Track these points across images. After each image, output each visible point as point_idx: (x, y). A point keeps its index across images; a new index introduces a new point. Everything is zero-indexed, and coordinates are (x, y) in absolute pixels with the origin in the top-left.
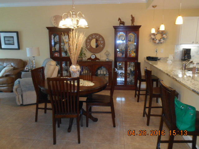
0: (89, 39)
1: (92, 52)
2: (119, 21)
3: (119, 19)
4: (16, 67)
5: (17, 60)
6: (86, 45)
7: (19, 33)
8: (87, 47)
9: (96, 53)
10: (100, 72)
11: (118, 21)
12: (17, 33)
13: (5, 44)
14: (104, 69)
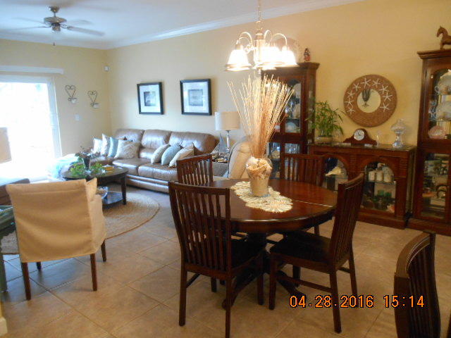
0: (354, 90)
1: (358, 124)
2: (441, 35)
3: (442, 31)
6: (346, 104)
7: (212, 82)
8: (346, 109)
9: (369, 127)
10: (376, 176)
11: (438, 35)
12: (209, 82)
13: (190, 105)
14: (386, 170)
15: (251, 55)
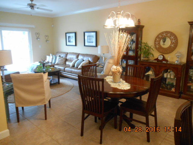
0: (159, 38)
1: (160, 52)
4: (92, 62)
5: (93, 55)
6: (155, 44)
7: (97, 33)
8: (155, 46)
9: (165, 54)
10: (167, 75)
12: (96, 32)
13: (88, 42)
14: (172, 73)
15: (115, 21)
